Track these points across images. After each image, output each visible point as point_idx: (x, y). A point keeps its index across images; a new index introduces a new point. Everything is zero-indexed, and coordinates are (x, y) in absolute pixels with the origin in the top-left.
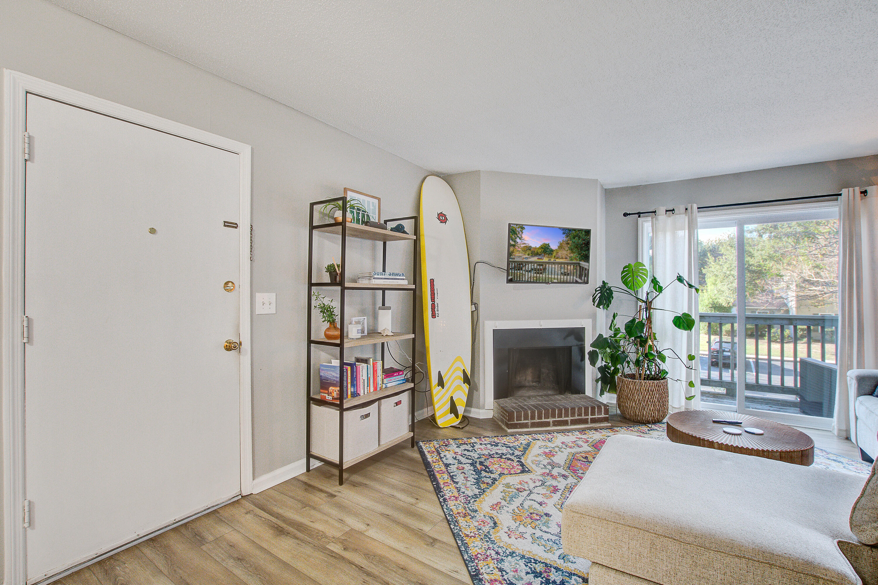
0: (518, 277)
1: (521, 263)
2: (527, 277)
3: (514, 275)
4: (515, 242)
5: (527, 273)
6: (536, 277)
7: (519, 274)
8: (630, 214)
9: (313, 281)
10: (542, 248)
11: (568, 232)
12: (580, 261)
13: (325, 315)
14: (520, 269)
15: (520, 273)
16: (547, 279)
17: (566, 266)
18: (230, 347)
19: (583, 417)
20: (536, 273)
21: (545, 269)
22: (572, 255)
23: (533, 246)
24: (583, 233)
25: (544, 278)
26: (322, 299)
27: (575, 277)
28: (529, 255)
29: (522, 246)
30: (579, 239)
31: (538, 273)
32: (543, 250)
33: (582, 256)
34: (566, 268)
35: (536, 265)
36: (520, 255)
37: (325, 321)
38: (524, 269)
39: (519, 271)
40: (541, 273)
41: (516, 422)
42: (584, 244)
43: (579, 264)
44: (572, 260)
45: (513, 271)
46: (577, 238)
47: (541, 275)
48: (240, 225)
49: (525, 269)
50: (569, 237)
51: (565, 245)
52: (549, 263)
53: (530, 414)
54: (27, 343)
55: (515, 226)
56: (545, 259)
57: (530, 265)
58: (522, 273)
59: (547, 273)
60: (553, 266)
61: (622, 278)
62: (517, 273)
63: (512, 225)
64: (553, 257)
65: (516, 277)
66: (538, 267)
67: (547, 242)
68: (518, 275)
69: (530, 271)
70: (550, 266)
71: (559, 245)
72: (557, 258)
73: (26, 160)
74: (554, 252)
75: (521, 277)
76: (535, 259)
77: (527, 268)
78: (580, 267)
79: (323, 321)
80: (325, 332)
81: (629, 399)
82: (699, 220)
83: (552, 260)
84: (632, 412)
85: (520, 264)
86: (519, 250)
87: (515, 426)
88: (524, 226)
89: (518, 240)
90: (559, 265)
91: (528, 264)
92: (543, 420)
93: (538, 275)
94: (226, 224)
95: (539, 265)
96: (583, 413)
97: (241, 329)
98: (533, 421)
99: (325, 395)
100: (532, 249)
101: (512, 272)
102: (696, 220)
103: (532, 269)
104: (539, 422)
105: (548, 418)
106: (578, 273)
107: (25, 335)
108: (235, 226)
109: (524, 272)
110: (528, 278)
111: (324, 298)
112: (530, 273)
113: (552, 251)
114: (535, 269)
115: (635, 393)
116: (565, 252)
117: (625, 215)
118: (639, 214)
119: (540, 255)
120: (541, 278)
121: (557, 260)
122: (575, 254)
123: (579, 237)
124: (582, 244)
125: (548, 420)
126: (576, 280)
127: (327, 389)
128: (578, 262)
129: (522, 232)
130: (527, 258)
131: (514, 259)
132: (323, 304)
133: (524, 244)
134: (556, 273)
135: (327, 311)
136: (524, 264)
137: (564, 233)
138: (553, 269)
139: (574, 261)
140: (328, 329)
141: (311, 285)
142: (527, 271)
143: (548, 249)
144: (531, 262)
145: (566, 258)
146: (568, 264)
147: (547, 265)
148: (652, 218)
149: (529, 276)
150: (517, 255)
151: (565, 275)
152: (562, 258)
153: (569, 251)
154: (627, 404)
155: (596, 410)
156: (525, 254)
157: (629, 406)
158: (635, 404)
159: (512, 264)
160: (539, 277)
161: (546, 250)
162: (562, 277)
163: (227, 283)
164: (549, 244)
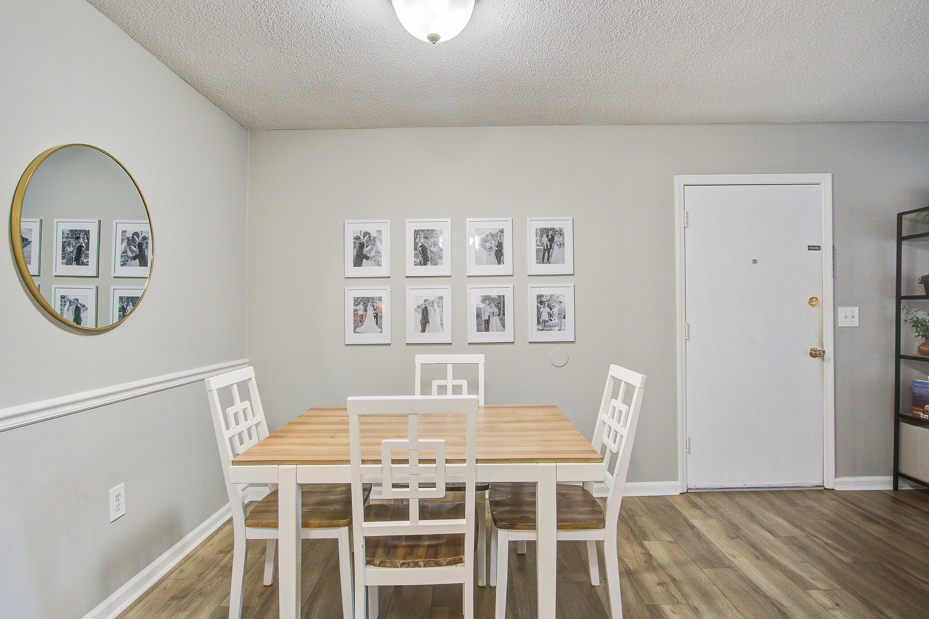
9: (903, 294)
13: (918, 329)
18: (815, 354)
26: (915, 313)
37: (919, 335)
48: (823, 247)
54: (687, 339)
73: (685, 227)
79: (917, 336)
80: (919, 347)
94: (810, 248)
97: (824, 339)
99: (919, 413)
107: (687, 335)
108: (818, 248)
111: (917, 311)
127: (923, 407)
132: (917, 318)
135: (922, 325)
140: (922, 345)
141: (899, 298)
163: (811, 299)
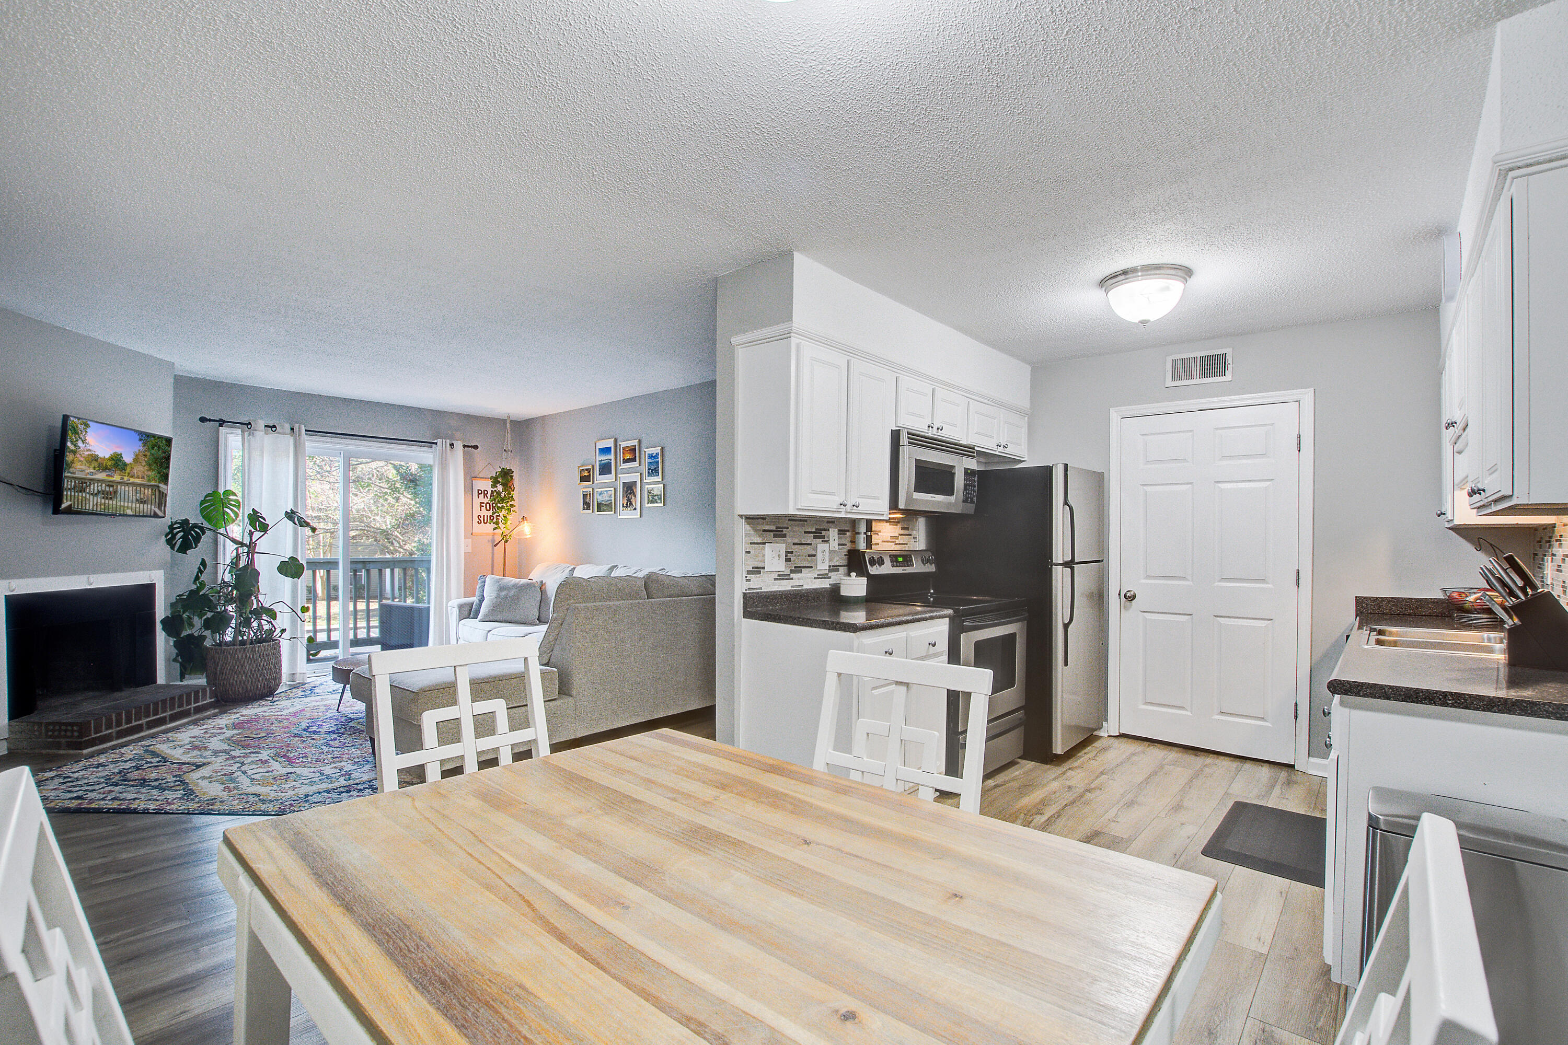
0: (80, 503)
1: (83, 481)
2: (91, 503)
3: (74, 499)
4: (76, 446)
5: (91, 497)
6: (105, 503)
7: (80, 498)
8: (210, 420)
10: (113, 459)
11: (146, 438)
12: (159, 483)
14: (83, 490)
15: (82, 496)
16: (118, 507)
17: (142, 489)
19: (185, 707)
20: (103, 498)
21: (116, 492)
22: (150, 473)
23: (101, 455)
24: (164, 442)
25: (114, 506)
27: (153, 507)
28: (94, 468)
29: (86, 453)
30: (159, 451)
31: (107, 498)
32: (114, 462)
33: (161, 475)
34: (142, 493)
35: (104, 485)
36: (83, 467)
38: (88, 491)
39: (80, 494)
40: (111, 498)
41: (93, 736)
42: (165, 458)
43: (158, 487)
44: (149, 480)
45: (73, 494)
46: (156, 448)
47: (111, 502)
49: (90, 491)
50: (146, 447)
51: (141, 458)
52: (120, 483)
53: (114, 719)
55: (76, 420)
56: (117, 478)
57: (96, 484)
58: (85, 497)
59: (119, 499)
60: (127, 488)
61: (202, 511)
62: (78, 496)
63: (72, 419)
64: (126, 474)
65: (76, 503)
66: (107, 489)
67: (119, 451)
68: (80, 501)
69: (96, 494)
70: (123, 487)
71: (134, 457)
72: (132, 477)
74: (128, 467)
75: (84, 502)
76: (102, 476)
77: (92, 490)
78: (160, 491)
81: (236, 673)
82: (307, 444)
83: (126, 478)
84: (240, 689)
85: (82, 483)
86: (82, 459)
87: (93, 743)
88: (88, 422)
89: (80, 444)
90: (135, 488)
91: (94, 484)
92: (134, 723)
93: (107, 501)
95: (108, 486)
96: (185, 702)
98: (118, 729)
100: (99, 459)
101: (71, 495)
102: (304, 444)
103: (99, 492)
104: (128, 728)
105: (140, 719)
106: (157, 500)
109: (88, 495)
110: (93, 506)
112: (95, 498)
113: (125, 465)
114: (103, 492)
115: (246, 662)
116: (141, 469)
117: (203, 420)
118: (222, 423)
119: (110, 470)
120: (111, 506)
121: (132, 480)
122: (154, 472)
123: (159, 448)
124: (162, 459)
125: (140, 722)
126: (154, 512)
128: (157, 484)
129: (86, 432)
130: (92, 474)
131: (74, 473)
133: (89, 450)
134: (130, 499)
136: (88, 483)
137: (140, 440)
138: (127, 493)
139: (153, 483)
142: (92, 494)
143: (120, 461)
144: (98, 481)
145: (143, 478)
146: (144, 486)
147: (119, 487)
148: (243, 432)
149: (95, 503)
150: (78, 467)
151: (141, 502)
152: (138, 477)
153: (147, 468)
154: (234, 679)
155: (200, 694)
156: (89, 467)
157: (236, 681)
158: (246, 676)
159: (71, 481)
160: (109, 504)
161: (117, 463)
162: (138, 505)
164: (121, 454)
